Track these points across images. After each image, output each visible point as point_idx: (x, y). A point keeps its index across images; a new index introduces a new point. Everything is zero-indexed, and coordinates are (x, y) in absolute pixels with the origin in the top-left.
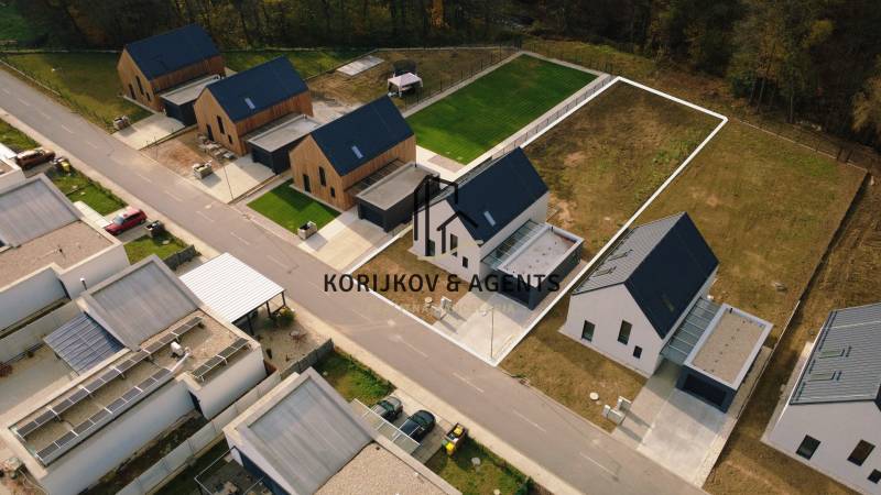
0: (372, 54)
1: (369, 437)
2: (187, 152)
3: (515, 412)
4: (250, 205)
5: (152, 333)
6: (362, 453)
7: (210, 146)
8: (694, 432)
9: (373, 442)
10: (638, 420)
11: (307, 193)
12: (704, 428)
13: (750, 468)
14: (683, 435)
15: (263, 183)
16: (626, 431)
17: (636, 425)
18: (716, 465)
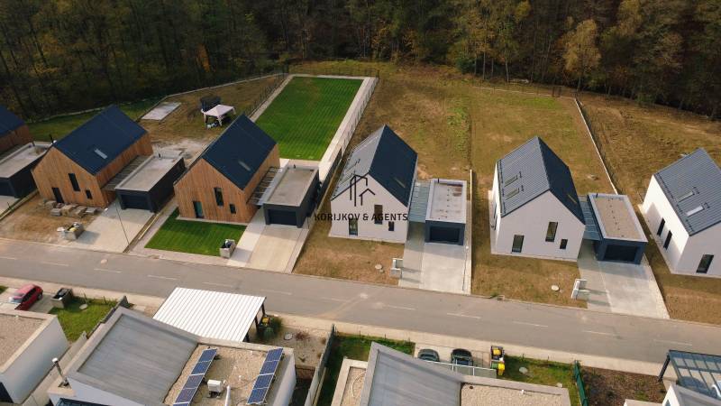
0: (167, 100)
1: (457, 382)
2: (40, 221)
3: (515, 322)
4: (149, 246)
5: (169, 385)
6: (462, 397)
7: (66, 208)
8: (633, 285)
9: (463, 384)
10: (595, 292)
11: (199, 220)
12: (636, 279)
13: (683, 293)
14: (629, 289)
15: (147, 224)
16: (594, 302)
17: (598, 296)
18: (665, 300)
